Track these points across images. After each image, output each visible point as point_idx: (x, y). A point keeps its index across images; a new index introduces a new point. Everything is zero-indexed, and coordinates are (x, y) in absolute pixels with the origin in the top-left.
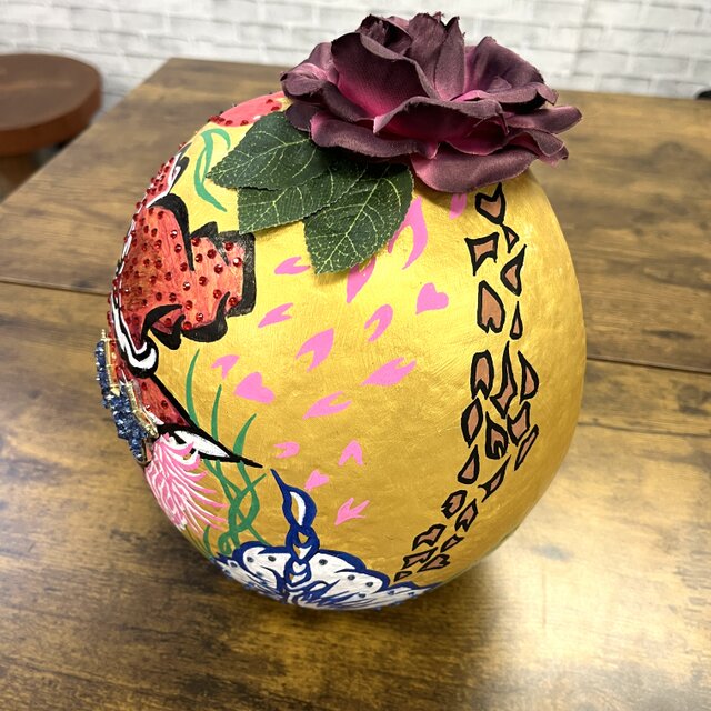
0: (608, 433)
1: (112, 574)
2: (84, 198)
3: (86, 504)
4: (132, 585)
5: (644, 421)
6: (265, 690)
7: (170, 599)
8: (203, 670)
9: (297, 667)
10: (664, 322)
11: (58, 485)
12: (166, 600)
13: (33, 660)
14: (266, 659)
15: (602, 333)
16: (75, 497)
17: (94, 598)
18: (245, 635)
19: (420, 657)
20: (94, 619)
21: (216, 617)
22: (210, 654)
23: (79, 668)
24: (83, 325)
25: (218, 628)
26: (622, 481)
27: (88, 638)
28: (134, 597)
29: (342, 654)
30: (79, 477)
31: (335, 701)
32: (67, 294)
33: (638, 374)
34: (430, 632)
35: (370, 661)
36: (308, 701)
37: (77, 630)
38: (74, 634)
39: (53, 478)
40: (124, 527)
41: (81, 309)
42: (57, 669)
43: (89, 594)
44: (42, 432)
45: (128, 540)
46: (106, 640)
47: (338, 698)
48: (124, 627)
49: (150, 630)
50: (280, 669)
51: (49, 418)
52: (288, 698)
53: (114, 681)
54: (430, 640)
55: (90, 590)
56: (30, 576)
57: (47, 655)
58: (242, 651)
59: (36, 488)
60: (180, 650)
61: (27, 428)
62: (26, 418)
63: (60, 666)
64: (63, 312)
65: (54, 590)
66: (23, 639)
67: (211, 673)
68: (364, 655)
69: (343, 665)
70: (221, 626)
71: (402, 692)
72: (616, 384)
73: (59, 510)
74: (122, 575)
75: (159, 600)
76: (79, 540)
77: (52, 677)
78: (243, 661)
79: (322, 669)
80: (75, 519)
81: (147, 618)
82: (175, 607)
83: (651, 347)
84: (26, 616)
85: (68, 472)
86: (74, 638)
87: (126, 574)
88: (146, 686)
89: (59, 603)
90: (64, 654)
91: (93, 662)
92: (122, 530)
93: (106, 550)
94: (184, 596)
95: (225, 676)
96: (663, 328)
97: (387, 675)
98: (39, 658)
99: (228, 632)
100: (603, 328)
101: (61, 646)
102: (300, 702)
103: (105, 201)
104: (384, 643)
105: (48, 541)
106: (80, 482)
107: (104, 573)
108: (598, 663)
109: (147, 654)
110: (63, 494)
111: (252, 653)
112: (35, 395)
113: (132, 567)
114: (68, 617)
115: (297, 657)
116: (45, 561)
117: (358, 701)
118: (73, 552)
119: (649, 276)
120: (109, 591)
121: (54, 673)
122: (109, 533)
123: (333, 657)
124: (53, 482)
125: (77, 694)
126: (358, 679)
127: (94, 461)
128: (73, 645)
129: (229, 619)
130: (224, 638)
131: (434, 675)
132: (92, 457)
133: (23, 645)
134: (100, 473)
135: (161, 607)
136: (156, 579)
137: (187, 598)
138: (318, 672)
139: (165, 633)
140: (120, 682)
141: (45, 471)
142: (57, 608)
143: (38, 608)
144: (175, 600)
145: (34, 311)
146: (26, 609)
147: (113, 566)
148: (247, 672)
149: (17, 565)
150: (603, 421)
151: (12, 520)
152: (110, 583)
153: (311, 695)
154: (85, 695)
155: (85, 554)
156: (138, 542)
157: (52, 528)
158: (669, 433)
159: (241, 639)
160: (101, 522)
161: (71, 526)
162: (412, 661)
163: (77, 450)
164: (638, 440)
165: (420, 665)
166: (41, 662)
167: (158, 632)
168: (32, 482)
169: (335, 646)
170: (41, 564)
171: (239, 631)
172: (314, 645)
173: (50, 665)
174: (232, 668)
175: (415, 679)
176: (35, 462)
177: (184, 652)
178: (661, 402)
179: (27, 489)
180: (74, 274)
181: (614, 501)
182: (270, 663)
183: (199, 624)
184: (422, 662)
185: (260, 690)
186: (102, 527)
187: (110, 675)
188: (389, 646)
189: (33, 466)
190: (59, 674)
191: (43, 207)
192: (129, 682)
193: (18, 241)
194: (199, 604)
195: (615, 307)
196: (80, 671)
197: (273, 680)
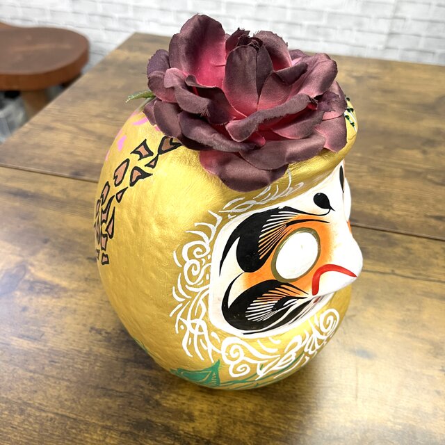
0: (401, 279)
1: (90, 354)
2: (78, 120)
3: (75, 311)
4: (102, 361)
5: (424, 273)
6: (182, 430)
7: (125, 371)
8: (144, 416)
9: (202, 418)
10: (438, 210)
11: (59, 298)
12: (122, 372)
13: (41, 404)
14: (182, 411)
15: (399, 216)
16: (69, 305)
17: (79, 368)
18: (170, 396)
19: (278, 415)
20: (79, 381)
21: (153, 384)
22: (148, 407)
23: (68, 411)
24: (76, 199)
25: (153, 390)
26: (409, 310)
27: (75, 392)
28: (103, 369)
29: (229, 410)
30: (72, 293)
31: (224, 439)
32: (66, 179)
33: (421, 243)
34: (285, 400)
35: (247, 416)
36: (208, 438)
37: (68, 387)
38: (67, 390)
39: (56, 293)
40: (98, 326)
41: (75, 189)
42: (56, 411)
43: (76, 366)
44: (50, 265)
45: (101, 334)
46: (85, 394)
47: (227, 438)
48: (97, 387)
49: (112, 390)
50: (191, 418)
51: (54, 256)
52: (196, 436)
53: (90, 420)
54: (285, 405)
55: (76, 363)
56: (41, 353)
57: (50, 402)
58: (168, 406)
59: (46, 299)
60: (130, 403)
61: (40, 261)
62: (40, 256)
63: (58, 409)
64: (64, 190)
65: (55, 362)
66: (36, 392)
67: (149, 418)
68: (243, 412)
69: (230, 418)
70: (156, 389)
71: (267, 436)
72: (407, 248)
73: (59, 313)
74: (97, 355)
75: (118, 372)
76: (71, 332)
77: (52, 416)
78: (168, 412)
79: (217, 419)
80: (69, 319)
81: (111, 383)
82: (128, 377)
83: (430, 226)
84: (38, 377)
85: (65, 290)
86: (66, 392)
87: (99, 354)
88: (109, 424)
89: (58, 371)
90: (60, 402)
91: (77, 408)
92: (97, 327)
93: (87, 339)
94: (134, 370)
95: (158, 420)
96: (438, 214)
97: (257, 425)
98: (45, 404)
99: (160, 393)
100: (400, 213)
101: (59, 396)
102: (203, 439)
103: (91, 122)
104: (256, 405)
105: (52, 332)
106: (72, 296)
107: (86, 354)
108: (390, 424)
109: (110, 404)
110: (61, 303)
111: (175, 407)
112: (46, 241)
113: (102, 350)
114: (63, 379)
115: (202, 411)
116: (50, 344)
117: (239, 440)
118: (67, 340)
119: (430, 181)
120: (88, 364)
121: (54, 413)
122: (89, 329)
123: (224, 412)
124: (56, 296)
125: (67, 427)
126: (239, 426)
127: (80, 284)
128: (66, 397)
129: (161, 385)
130: (157, 397)
131: (287, 427)
132: (79, 281)
133: (35, 395)
134: (84, 291)
135: (119, 376)
136: (117, 359)
137: (135, 371)
138: (215, 421)
139: (121, 392)
140: (94, 421)
141: (51, 289)
142: (57, 373)
143: (45, 373)
144: (128, 372)
145: (46, 189)
146: (38, 373)
147: (91, 349)
148: (171, 419)
149: (33, 346)
150: (397, 271)
151: (31, 318)
152: (89, 360)
153: (210, 435)
154: (73, 428)
155: (74, 341)
156: (106, 335)
157: (54, 324)
158: (439, 281)
159: (168, 398)
160: (84, 322)
161: (66, 323)
162: (273, 417)
163: (71, 276)
164: (420, 285)
165: (277, 420)
166: (46, 406)
167: (117, 391)
168: (43, 295)
169: (225, 405)
170: (47, 346)
171: (166, 393)
172: (212, 404)
173: (51, 409)
174: (162, 415)
175: (274, 429)
176: (45, 283)
177: (133, 405)
178: (435, 261)
179: (40, 300)
180: (71, 168)
181: (403, 323)
182: (186, 414)
183: (142, 387)
184: (279, 418)
185: (179, 430)
186: (84, 325)
187: (87, 416)
188: (259, 408)
189: (43, 286)
190: (57, 414)
191: (54, 125)
192: (99, 421)
193: (38, 146)
194: (143, 375)
195: (407, 199)
196: (69, 413)
197: (187, 424)
